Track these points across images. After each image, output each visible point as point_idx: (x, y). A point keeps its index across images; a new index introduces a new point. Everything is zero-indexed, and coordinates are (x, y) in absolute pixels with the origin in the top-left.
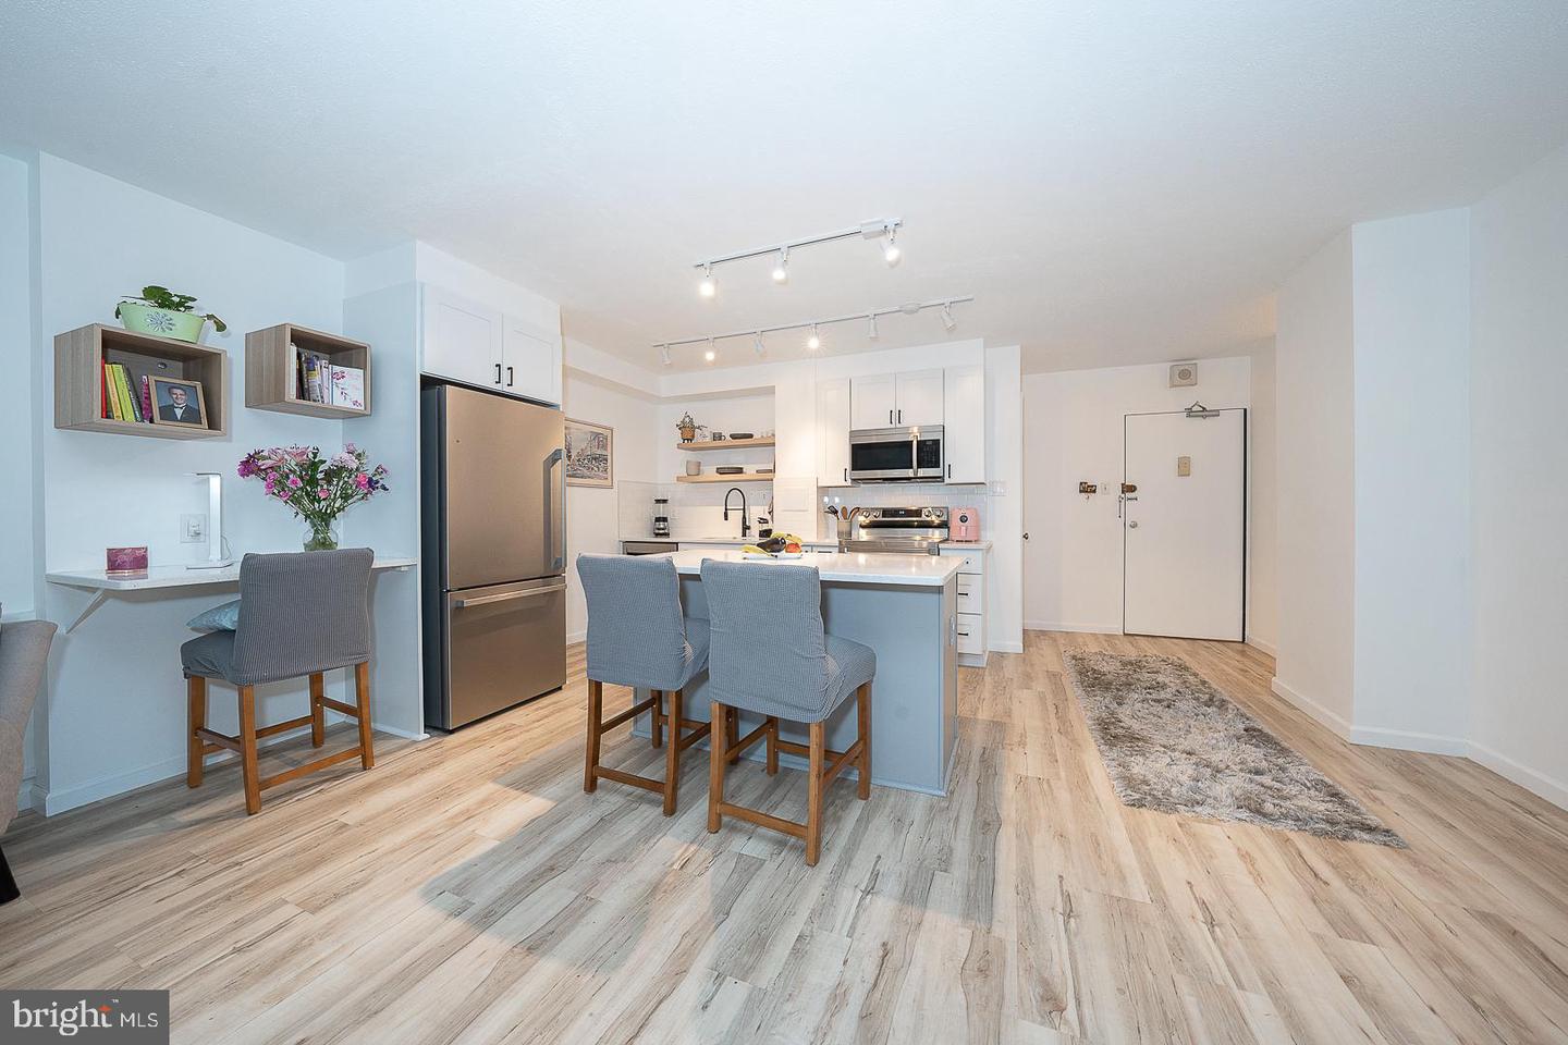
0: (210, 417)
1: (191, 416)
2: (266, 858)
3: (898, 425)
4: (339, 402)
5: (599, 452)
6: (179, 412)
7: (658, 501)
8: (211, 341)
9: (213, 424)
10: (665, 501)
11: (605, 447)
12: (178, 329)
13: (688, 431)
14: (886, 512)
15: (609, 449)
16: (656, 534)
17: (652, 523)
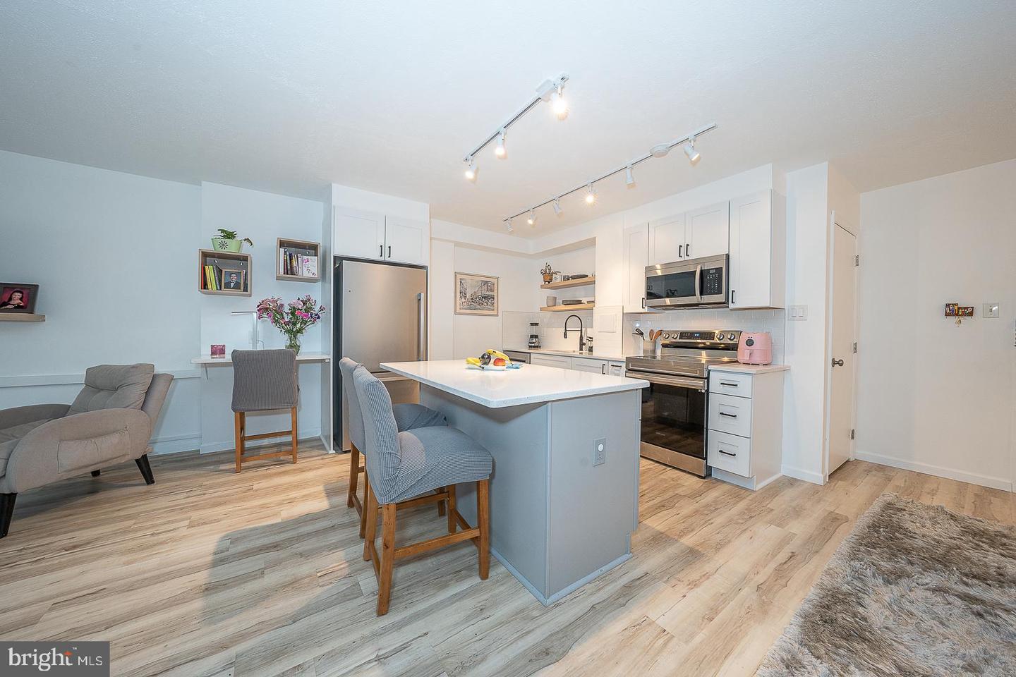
0: (243, 286)
1: (237, 286)
2: (216, 495)
3: (687, 258)
4: (306, 274)
5: (488, 293)
6: (232, 285)
7: (532, 324)
8: (245, 250)
9: (245, 290)
10: (537, 324)
11: (492, 290)
12: (232, 248)
13: (548, 276)
14: (683, 335)
15: (496, 291)
16: (530, 346)
17: (528, 339)
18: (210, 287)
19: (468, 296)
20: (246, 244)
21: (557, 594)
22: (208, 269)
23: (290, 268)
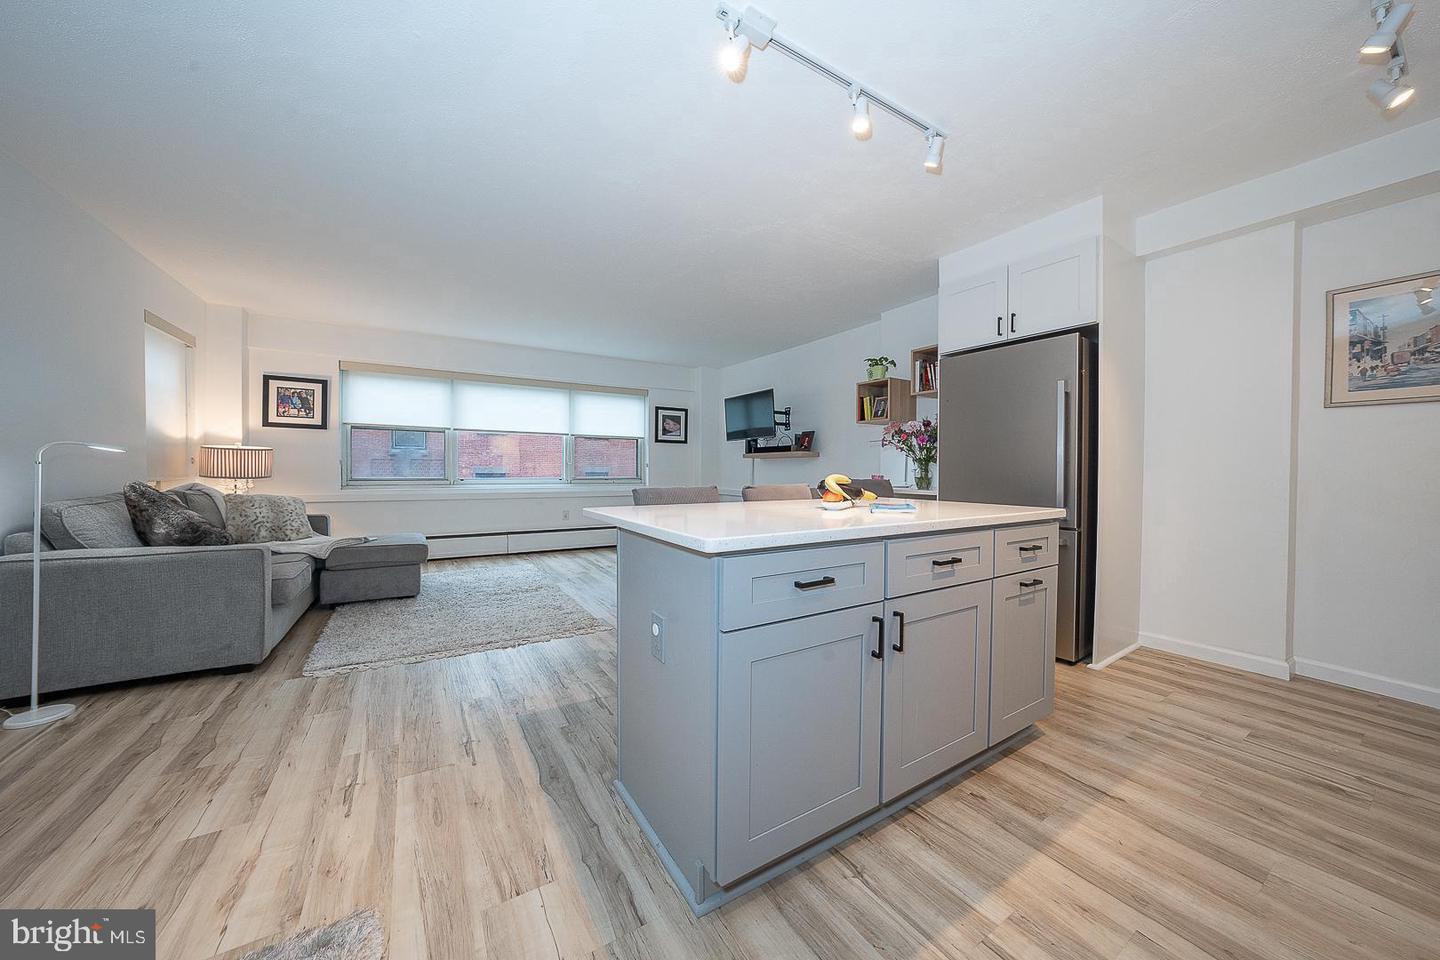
1: (883, 414)
6: (879, 413)
8: (891, 372)
18: (866, 417)
20: (890, 367)
22: (866, 400)
23: (926, 383)
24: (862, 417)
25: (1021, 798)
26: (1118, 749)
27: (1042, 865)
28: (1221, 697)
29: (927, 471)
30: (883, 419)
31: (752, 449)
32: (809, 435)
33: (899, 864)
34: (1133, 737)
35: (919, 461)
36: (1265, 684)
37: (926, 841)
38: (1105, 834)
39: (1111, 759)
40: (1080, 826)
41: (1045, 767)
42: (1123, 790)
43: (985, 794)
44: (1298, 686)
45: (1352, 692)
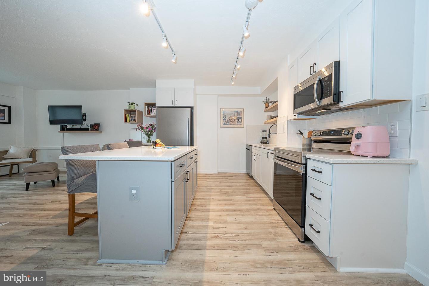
3: (314, 74)
4: (153, 115)
5: (238, 117)
7: (263, 131)
11: (240, 115)
12: (132, 108)
14: (324, 133)
15: (242, 115)
16: (261, 143)
17: (261, 139)
18: (127, 121)
19: (227, 119)
20: (136, 106)
21: (105, 260)
22: (127, 116)
23: (149, 113)
24: (126, 121)
25: (202, 206)
26: (207, 192)
27: (211, 213)
28: (213, 178)
29: (150, 138)
30: (134, 122)
31: (63, 129)
32: (98, 125)
33: (193, 227)
34: (208, 189)
35: (147, 135)
36: (216, 174)
37: (194, 221)
38: (215, 204)
39: (208, 193)
40: (211, 205)
41: (200, 199)
42: (212, 197)
43: (195, 208)
44: (218, 174)
45: (224, 173)
